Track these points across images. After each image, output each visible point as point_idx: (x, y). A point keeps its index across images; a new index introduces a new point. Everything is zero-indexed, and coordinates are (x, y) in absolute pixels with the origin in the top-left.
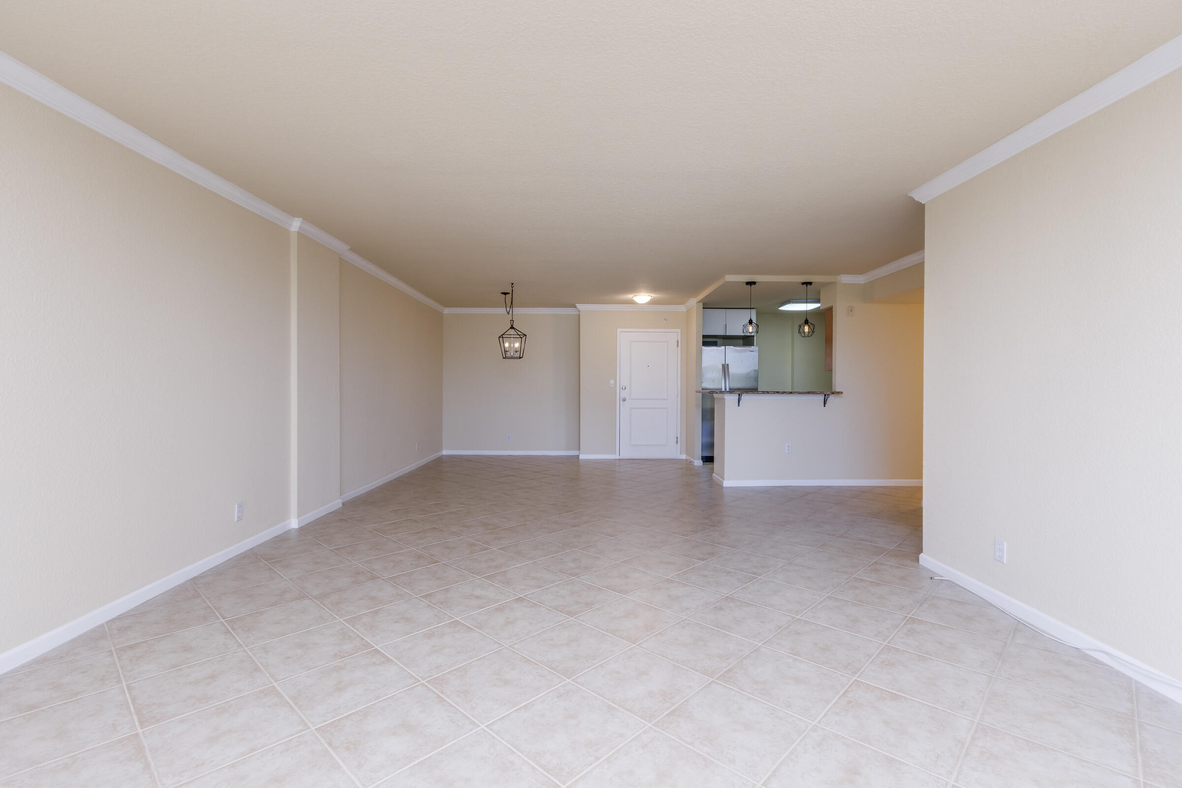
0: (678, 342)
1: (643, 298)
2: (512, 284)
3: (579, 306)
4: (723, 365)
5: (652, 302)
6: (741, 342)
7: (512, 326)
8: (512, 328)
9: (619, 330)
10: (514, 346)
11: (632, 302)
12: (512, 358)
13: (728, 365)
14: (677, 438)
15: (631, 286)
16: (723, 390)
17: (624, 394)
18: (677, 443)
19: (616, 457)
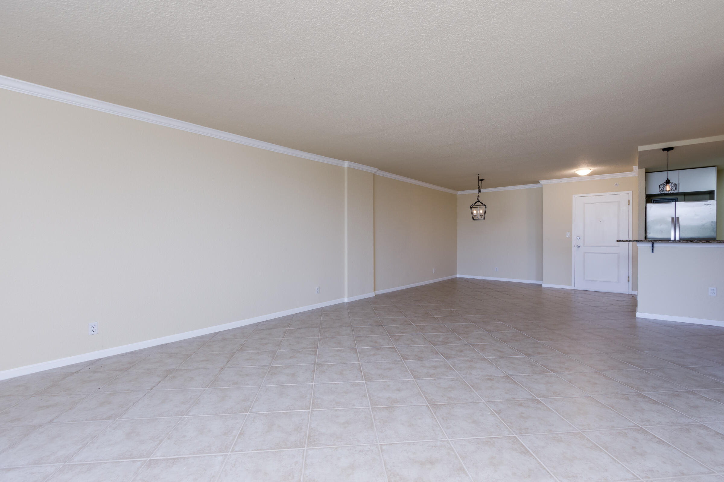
0: (629, 201)
1: (584, 171)
2: (478, 174)
3: (541, 182)
4: (673, 218)
5: (593, 174)
6: (708, 196)
7: (478, 200)
8: (478, 201)
9: (574, 196)
10: (479, 212)
11: (575, 175)
12: (478, 220)
13: (678, 218)
14: (629, 277)
15: (573, 163)
16: (673, 239)
17: (578, 242)
18: (628, 281)
19: (572, 287)
